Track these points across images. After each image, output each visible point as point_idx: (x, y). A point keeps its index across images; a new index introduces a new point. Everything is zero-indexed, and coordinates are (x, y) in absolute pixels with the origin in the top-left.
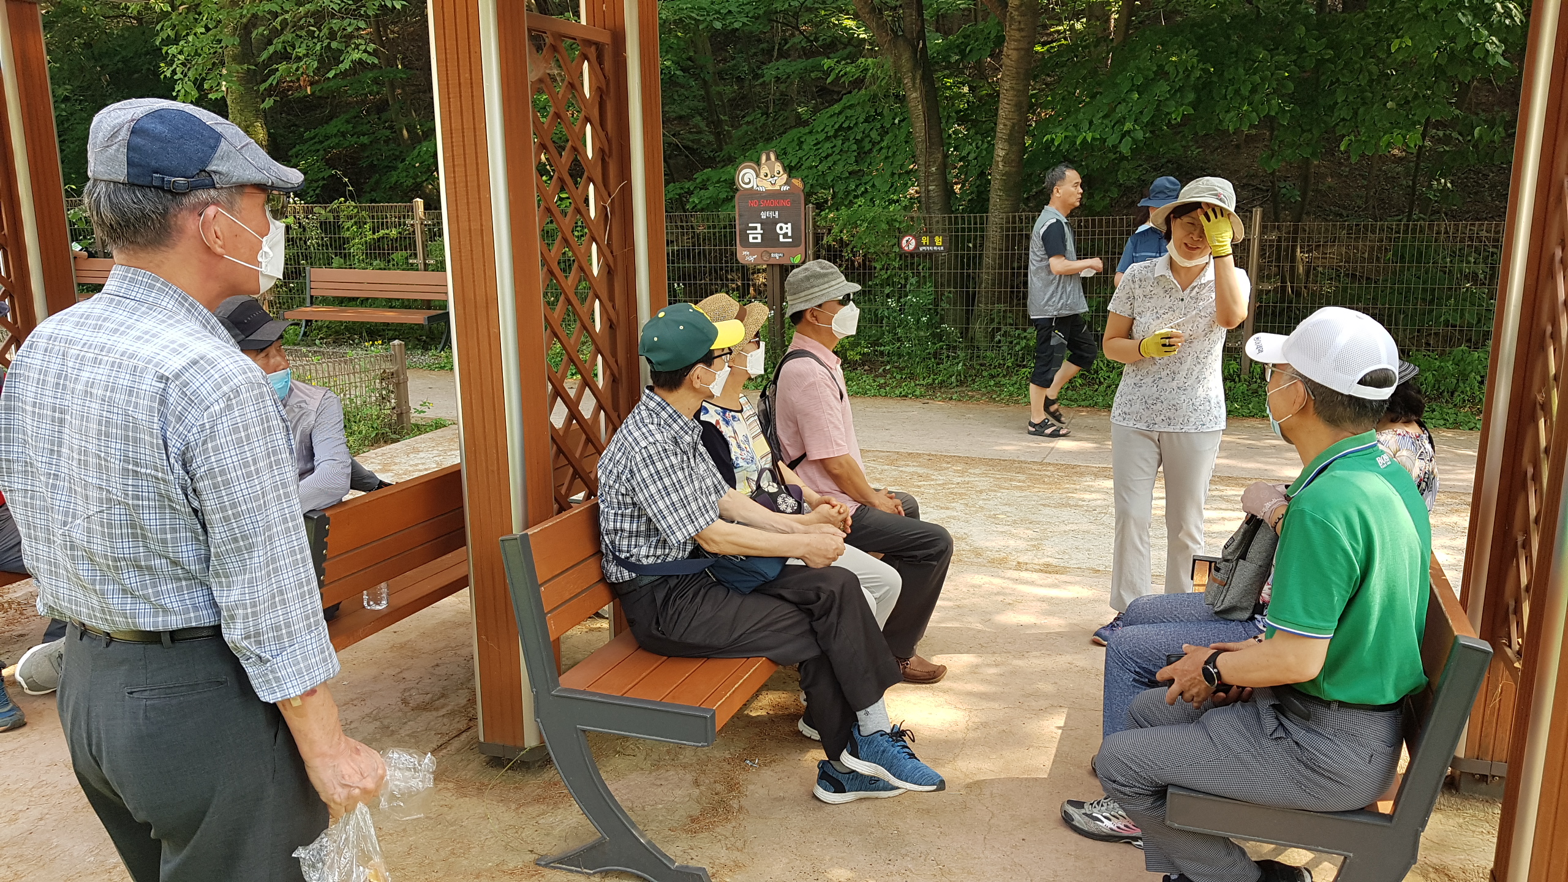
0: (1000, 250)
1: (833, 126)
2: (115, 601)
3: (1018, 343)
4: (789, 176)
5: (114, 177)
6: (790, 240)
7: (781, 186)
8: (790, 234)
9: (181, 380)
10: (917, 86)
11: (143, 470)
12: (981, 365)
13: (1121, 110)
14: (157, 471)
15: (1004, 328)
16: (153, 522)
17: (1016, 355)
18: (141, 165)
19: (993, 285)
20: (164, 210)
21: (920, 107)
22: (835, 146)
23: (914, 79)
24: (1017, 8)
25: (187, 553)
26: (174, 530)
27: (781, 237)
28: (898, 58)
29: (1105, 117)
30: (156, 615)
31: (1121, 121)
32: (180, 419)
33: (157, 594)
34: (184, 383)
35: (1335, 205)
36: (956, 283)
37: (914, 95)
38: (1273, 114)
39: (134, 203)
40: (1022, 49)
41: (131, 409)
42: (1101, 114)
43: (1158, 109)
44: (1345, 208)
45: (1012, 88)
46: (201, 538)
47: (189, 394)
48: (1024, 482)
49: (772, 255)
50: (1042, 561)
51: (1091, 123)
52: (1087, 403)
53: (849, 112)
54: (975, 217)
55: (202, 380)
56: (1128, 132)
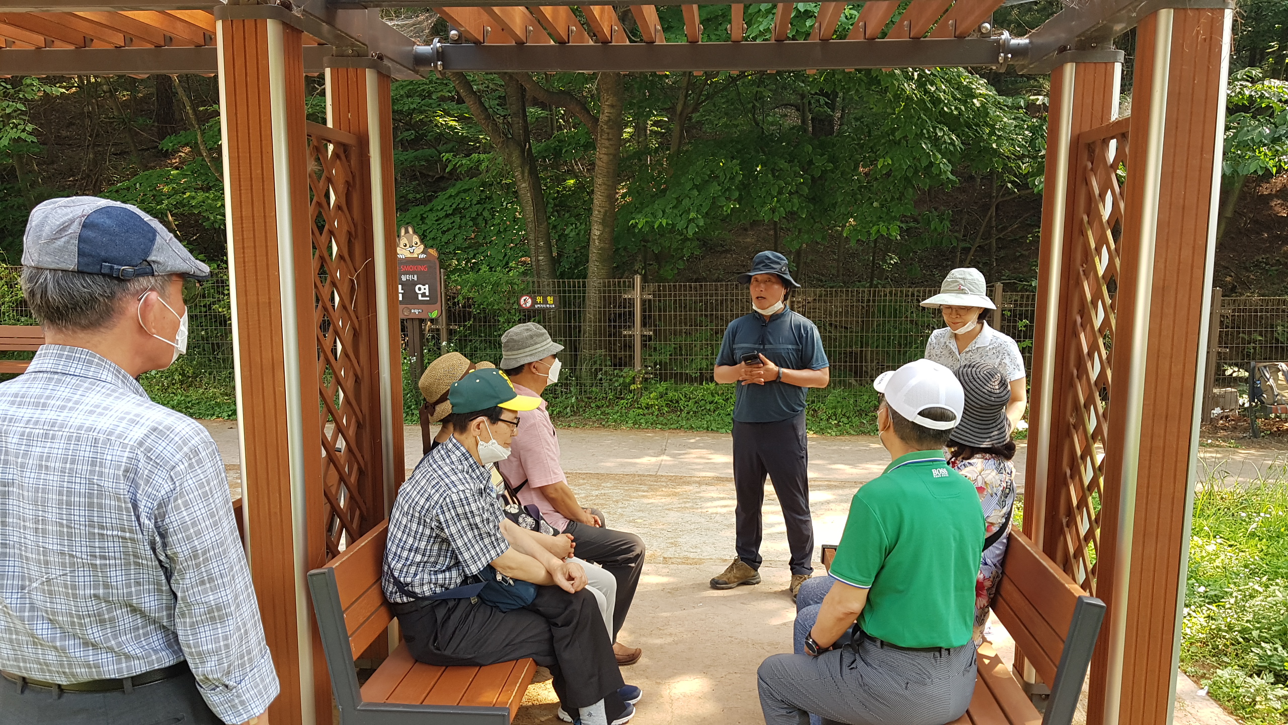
0: (599, 308)
1: (451, 206)
2: (77, 652)
3: (617, 381)
4: (426, 247)
5: (63, 266)
6: (428, 299)
7: (418, 255)
8: (427, 294)
9: (144, 447)
10: (526, 178)
11: (110, 533)
12: (589, 398)
13: (686, 202)
14: (124, 531)
15: (604, 369)
16: (119, 578)
17: (616, 389)
18: (91, 255)
19: (595, 334)
20: (111, 294)
21: (529, 195)
22: (454, 222)
23: (523, 173)
24: (607, 123)
25: (150, 602)
26: (138, 584)
27: (420, 296)
28: (510, 155)
29: (674, 207)
30: (119, 662)
31: (688, 211)
32: (148, 481)
33: (119, 644)
34: (148, 449)
35: (817, 273)
36: (565, 333)
37: (524, 185)
38: (795, 209)
39: (84, 287)
40: (610, 154)
41: (96, 478)
42: (671, 206)
43: (713, 203)
44: (823, 275)
45: (605, 184)
46: (164, 588)
47: (154, 458)
48: (647, 491)
49: (413, 311)
50: (682, 555)
51: (664, 212)
52: (675, 426)
53: (463, 195)
54: (579, 282)
55: (164, 444)
56: (693, 220)
